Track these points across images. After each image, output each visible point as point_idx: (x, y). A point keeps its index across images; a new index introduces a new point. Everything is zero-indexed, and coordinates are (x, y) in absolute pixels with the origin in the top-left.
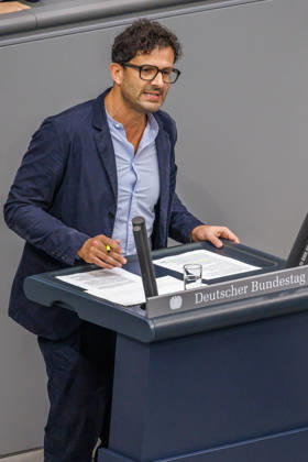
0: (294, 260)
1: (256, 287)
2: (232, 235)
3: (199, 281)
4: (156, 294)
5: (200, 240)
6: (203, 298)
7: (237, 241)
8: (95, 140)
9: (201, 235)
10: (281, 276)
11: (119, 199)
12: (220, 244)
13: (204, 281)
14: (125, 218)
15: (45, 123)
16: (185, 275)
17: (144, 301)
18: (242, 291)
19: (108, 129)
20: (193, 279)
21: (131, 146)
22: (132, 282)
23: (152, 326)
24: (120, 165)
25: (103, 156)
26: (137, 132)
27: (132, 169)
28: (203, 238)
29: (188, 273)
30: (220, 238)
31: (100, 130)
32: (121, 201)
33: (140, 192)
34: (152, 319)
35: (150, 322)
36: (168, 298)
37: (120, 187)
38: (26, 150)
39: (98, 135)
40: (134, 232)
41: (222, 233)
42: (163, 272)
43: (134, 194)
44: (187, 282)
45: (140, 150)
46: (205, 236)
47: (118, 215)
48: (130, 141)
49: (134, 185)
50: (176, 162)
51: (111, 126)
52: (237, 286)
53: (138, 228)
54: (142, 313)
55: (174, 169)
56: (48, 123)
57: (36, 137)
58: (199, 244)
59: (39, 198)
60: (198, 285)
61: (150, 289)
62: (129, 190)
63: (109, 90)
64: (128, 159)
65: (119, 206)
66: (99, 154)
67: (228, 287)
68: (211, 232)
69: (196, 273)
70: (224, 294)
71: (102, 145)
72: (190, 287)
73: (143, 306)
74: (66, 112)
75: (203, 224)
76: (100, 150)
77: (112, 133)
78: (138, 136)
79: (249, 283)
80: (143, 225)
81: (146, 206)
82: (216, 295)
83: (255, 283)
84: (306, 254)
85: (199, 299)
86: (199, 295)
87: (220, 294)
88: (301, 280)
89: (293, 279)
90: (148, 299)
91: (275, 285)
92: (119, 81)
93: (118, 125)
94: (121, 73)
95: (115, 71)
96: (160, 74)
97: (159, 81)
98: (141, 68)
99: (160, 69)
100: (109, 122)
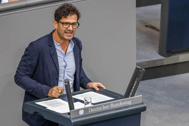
0: (127, 95)
1: (113, 106)
2: (102, 86)
3: (90, 104)
4: (74, 109)
5: (90, 88)
6: (92, 110)
7: (105, 88)
8: (49, 50)
9: (90, 86)
10: (122, 102)
11: (60, 72)
12: (98, 89)
13: (92, 104)
14: (62, 80)
15: (30, 44)
16: (85, 102)
17: (69, 112)
18: (107, 107)
19: (54, 46)
20: (88, 103)
21: (64, 52)
22: (64, 104)
23: (72, 121)
24: (60, 60)
25: (53, 56)
26: (65, 46)
27: (64, 61)
28: (91, 87)
29: (86, 101)
30: (98, 87)
31: (51, 46)
32: (61, 73)
33: (68, 69)
34: (72, 119)
35: (71, 120)
36: (78, 110)
37: (60, 68)
38: (23, 54)
39: (51, 48)
40: (65, 85)
41: (99, 85)
42: (77, 100)
43: (65, 70)
44: (86, 104)
45: (67, 53)
46: (92, 86)
47: (60, 78)
48: (63, 50)
49: (65, 67)
50: (82, 57)
51: (55, 44)
52: (105, 105)
53: (67, 84)
54: (68, 116)
55: (81, 60)
56: (31, 44)
57: (27, 50)
58: (90, 89)
59: (28, 73)
60: (90, 105)
61: (71, 107)
62: (64, 69)
63: (54, 31)
64: (63, 57)
65: (60, 75)
66: (51, 56)
67: (102, 106)
68: (94, 85)
69: (89, 101)
70: (100, 109)
71: (52, 52)
72: (87, 106)
73: (69, 114)
74: (38, 40)
75: (91, 82)
76: (52, 54)
77: (56, 47)
78: (66, 48)
79: (109, 104)
80: (68, 82)
81: (71, 75)
82: (97, 109)
83: (112, 105)
84: (131, 93)
85: (90, 111)
86: (90, 109)
87: (98, 109)
88: (130, 103)
89: (127, 102)
90: (71, 111)
91: (120, 105)
92: (56, 28)
93: (58, 44)
94: (57, 24)
95: (55, 24)
96: (71, 25)
97: (71, 28)
98: (63, 23)
99: (71, 23)
100: (54, 43)
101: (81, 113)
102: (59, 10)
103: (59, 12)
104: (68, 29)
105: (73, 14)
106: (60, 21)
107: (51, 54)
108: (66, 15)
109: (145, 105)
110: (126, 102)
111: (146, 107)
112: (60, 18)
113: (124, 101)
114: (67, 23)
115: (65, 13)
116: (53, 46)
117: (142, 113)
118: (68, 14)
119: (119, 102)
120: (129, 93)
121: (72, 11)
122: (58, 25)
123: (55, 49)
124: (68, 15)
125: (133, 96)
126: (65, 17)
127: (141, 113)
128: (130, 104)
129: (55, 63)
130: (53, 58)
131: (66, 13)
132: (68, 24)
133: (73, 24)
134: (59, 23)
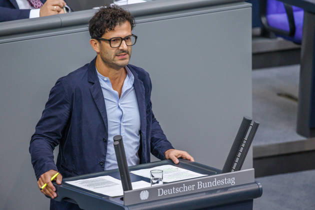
0: (228, 168)
1: (201, 186)
4: (131, 189)
6: (164, 192)
8: (90, 90)
10: (218, 179)
11: (109, 129)
12: (177, 161)
17: (122, 194)
18: (191, 188)
19: (99, 82)
22: (117, 184)
25: (96, 101)
27: (119, 107)
29: (153, 176)
31: (93, 83)
33: (126, 122)
35: (126, 208)
36: (139, 191)
37: (109, 120)
39: (92, 87)
40: (115, 146)
43: (122, 124)
45: (122, 94)
49: (121, 118)
54: (121, 203)
61: (127, 186)
62: (118, 122)
64: (116, 101)
66: (93, 100)
67: (181, 185)
69: (158, 176)
70: (178, 190)
71: (94, 94)
72: (155, 186)
73: (122, 199)
76: (94, 97)
82: (172, 190)
83: (200, 183)
84: (235, 164)
85: (161, 194)
86: (161, 191)
87: (175, 190)
88: (232, 181)
89: (227, 181)
90: (126, 192)
91: (214, 184)
92: (98, 51)
93: (105, 79)
94: (98, 44)
95: (94, 44)
96: (124, 42)
97: (124, 46)
98: (110, 41)
99: (123, 38)
100: (99, 77)
101: (144, 196)
104: (121, 48)
105: (124, 21)
106: (103, 37)
108: (111, 25)
109: (260, 187)
110: (225, 179)
111: (262, 189)
112: (102, 33)
113: (222, 178)
116: (96, 82)
117: (254, 200)
118: (116, 22)
119: (212, 180)
120: (232, 165)
121: (120, 16)
124: (115, 25)
125: (240, 170)
126: (111, 29)
127: (252, 200)
128: (233, 183)
129: (101, 112)
131: (111, 23)
132: (119, 40)
133: (127, 38)
134: (102, 42)
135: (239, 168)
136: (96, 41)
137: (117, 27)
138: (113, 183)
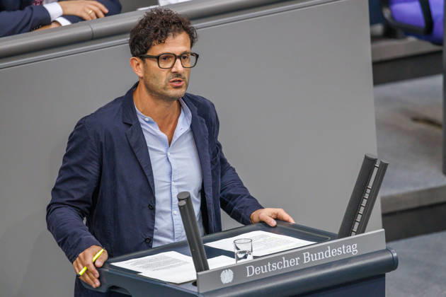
0: (346, 231)
1: (308, 259)
2: (287, 216)
4: (206, 268)
6: (255, 271)
8: (126, 135)
10: (333, 247)
12: (274, 222)
17: (195, 278)
18: (294, 263)
19: (138, 123)
25: (135, 150)
29: (238, 249)
31: (131, 125)
36: (219, 272)
39: (129, 130)
41: (277, 214)
43: (173, 183)
51: (141, 120)
53: (183, 203)
54: (194, 289)
61: (201, 266)
63: (136, 84)
64: (164, 150)
66: (131, 149)
69: (246, 248)
70: (276, 267)
71: (133, 140)
73: (195, 283)
76: (133, 145)
77: (142, 127)
80: (188, 199)
82: (267, 267)
83: (307, 255)
84: (357, 224)
85: (251, 272)
86: (250, 269)
87: (271, 266)
88: (353, 250)
89: (346, 249)
90: (199, 273)
91: (328, 255)
92: (141, 75)
93: (147, 119)
94: (141, 66)
95: (135, 65)
96: (178, 61)
97: (179, 66)
98: (158, 58)
100: (139, 116)
101: (227, 278)
102: (140, 26)
103: (142, 32)
105: (180, 32)
106: (149, 54)
107: (130, 144)
109: (395, 255)
110: (344, 247)
111: (397, 258)
112: (148, 48)
113: (339, 245)
114: (167, 57)
115: (159, 32)
119: (324, 249)
120: (352, 226)
121: (174, 23)
122: (146, 66)
123: (141, 131)
124: (167, 36)
125: (363, 232)
126: (160, 42)
127: (385, 275)
128: (355, 252)
130: (137, 154)
131: (161, 32)
133: (183, 56)
135: (362, 229)
136: (138, 60)
137: (170, 39)
138: (180, 261)
